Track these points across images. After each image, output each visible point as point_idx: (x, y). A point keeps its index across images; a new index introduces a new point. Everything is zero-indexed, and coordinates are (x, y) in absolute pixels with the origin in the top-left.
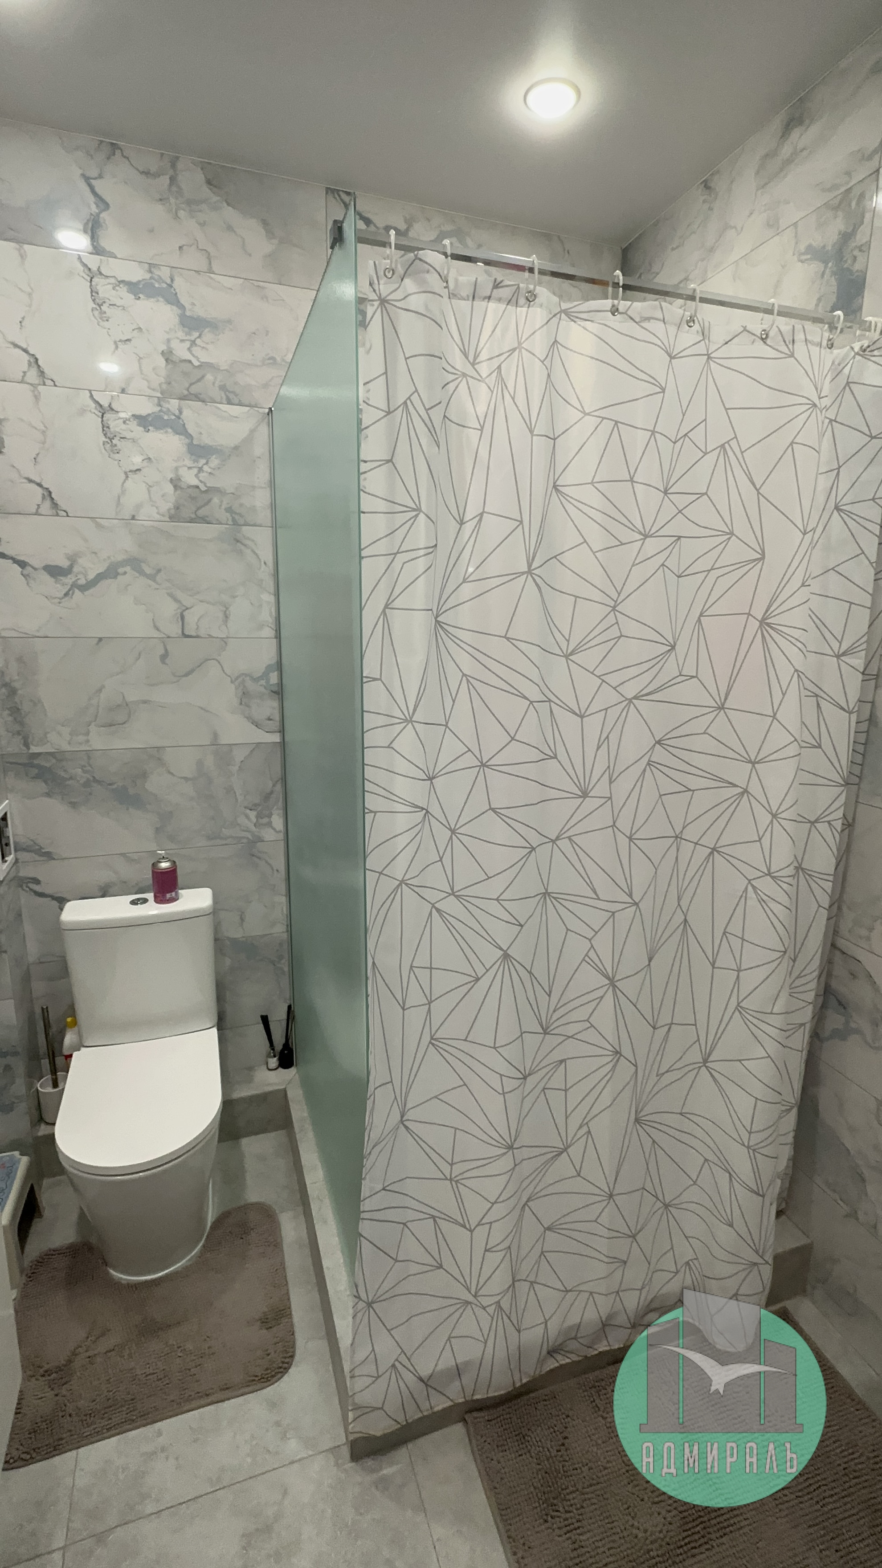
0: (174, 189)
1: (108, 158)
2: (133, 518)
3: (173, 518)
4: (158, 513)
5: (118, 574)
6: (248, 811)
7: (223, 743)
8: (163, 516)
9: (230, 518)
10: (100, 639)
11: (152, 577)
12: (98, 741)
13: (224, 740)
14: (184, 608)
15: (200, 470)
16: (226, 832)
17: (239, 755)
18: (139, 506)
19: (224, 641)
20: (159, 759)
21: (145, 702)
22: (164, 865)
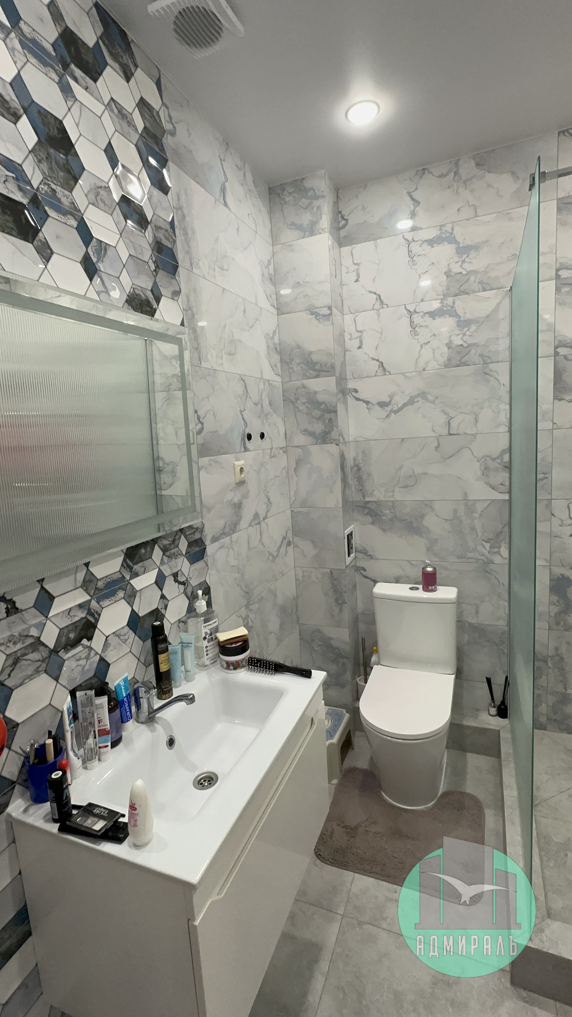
0: (457, 177)
1: (421, 178)
2: (424, 370)
3: (446, 366)
4: (438, 365)
5: (415, 402)
6: (484, 543)
7: (470, 499)
8: (440, 365)
9: (482, 360)
10: (403, 439)
11: (433, 402)
12: (399, 496)
13: (470, 498)
14: (450, 418)
15: (464, 334)
16: (470, 555)
17: (480, 507)
18: (427, 363)
19: (474, 436)
20: (431, 507)
21: (425, 474)
22: (429, 569)
